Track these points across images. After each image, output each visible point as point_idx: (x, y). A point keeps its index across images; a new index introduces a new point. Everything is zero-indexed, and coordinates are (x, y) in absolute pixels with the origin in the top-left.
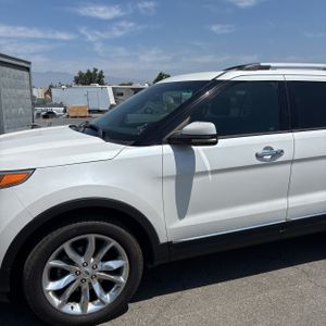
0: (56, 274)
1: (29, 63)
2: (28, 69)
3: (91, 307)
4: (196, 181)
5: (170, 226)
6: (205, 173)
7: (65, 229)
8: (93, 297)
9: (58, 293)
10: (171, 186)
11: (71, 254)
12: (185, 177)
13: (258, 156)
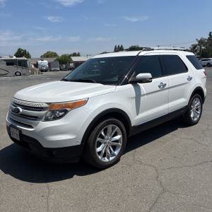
3: (111, 158)
7: (103, 123)
13: (159, 87)
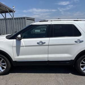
1: (34, 19)
2: (34, 20)
5: (15, 57)
13: (38, 43)
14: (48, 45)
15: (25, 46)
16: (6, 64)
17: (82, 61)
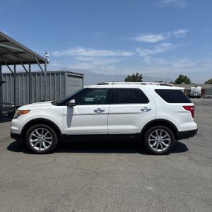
0: (33, 138)
1: (83, 75)
2: (82, 78)
3: (42, 149)
4: (73, 116)
5: (65, 129)
6: (76, 115)
8: (43, 147)
9: (34, 143)
10: (65, 118)
11: (37, 133)
12: (70, 116)
13: (95, 111)
14: (108, 114)
15: (79, 115)
16: (51, 138)
17: (151, 135)
